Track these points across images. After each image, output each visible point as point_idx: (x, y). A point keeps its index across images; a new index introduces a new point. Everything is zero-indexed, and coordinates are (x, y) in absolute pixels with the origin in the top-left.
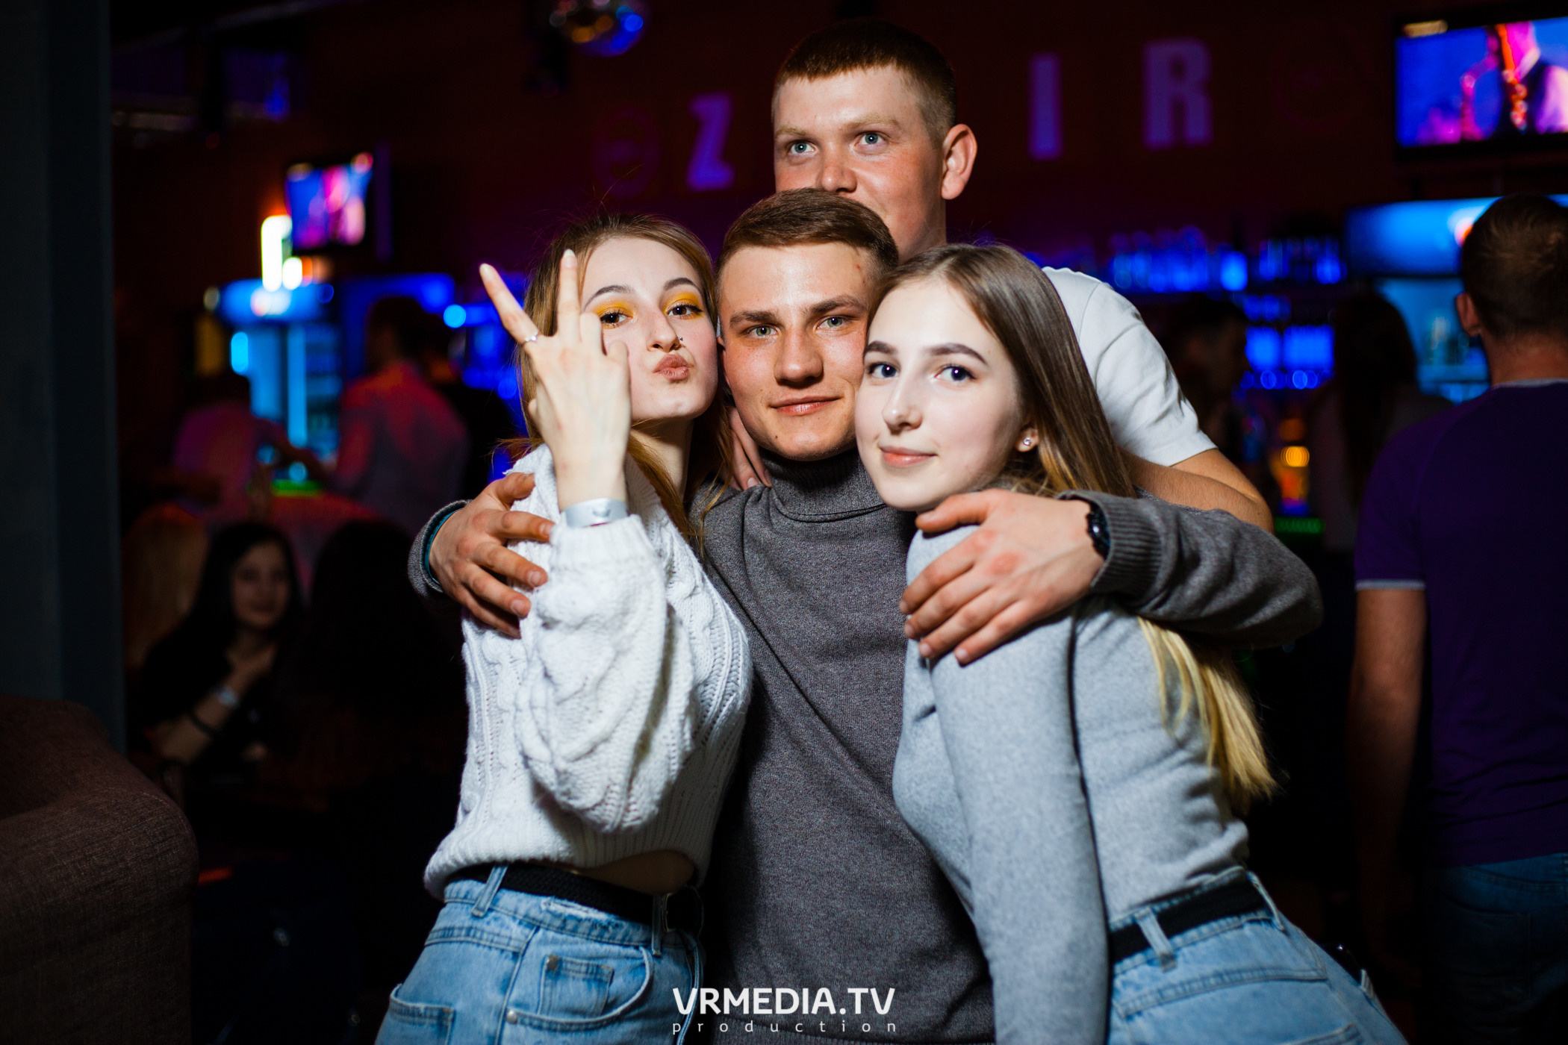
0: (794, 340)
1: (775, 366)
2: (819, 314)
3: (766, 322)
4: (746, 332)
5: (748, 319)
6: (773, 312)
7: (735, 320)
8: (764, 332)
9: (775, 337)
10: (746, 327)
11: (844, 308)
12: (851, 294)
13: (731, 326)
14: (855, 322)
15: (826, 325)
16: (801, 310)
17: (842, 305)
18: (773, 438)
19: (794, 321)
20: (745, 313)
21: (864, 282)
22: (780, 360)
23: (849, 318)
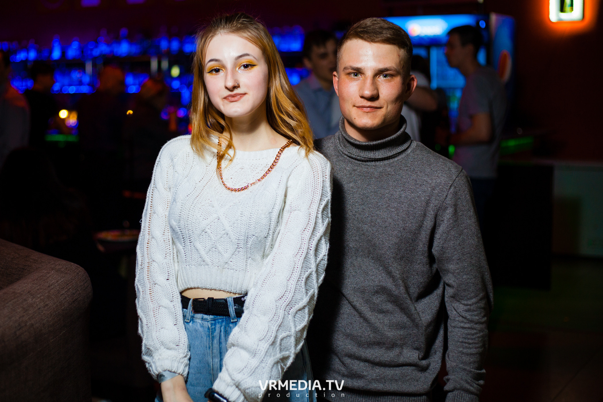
0: (369, 81)
1: (359, 90)
2: (380, 72)
3: (358, 72)
4: (349, 74)
5: (352, 69)
6: (362, 68)
7: (345, 68)
8: (356, 75)
9: (361, 78)
10: (350, 72)
11: (391, 72)
12: (395, 67)
13: (343, 70)
14: (394, 77)
15: (382, 77)
16: (374, 69)
17: (390, 70)
18: (353, 119)
19: (369, 74)
20: (350, 67)
21: (400, 62)
22: (361, 88)
23: (392, 76)
